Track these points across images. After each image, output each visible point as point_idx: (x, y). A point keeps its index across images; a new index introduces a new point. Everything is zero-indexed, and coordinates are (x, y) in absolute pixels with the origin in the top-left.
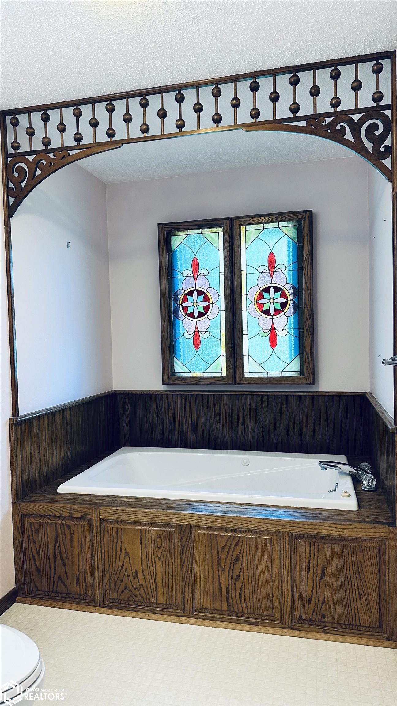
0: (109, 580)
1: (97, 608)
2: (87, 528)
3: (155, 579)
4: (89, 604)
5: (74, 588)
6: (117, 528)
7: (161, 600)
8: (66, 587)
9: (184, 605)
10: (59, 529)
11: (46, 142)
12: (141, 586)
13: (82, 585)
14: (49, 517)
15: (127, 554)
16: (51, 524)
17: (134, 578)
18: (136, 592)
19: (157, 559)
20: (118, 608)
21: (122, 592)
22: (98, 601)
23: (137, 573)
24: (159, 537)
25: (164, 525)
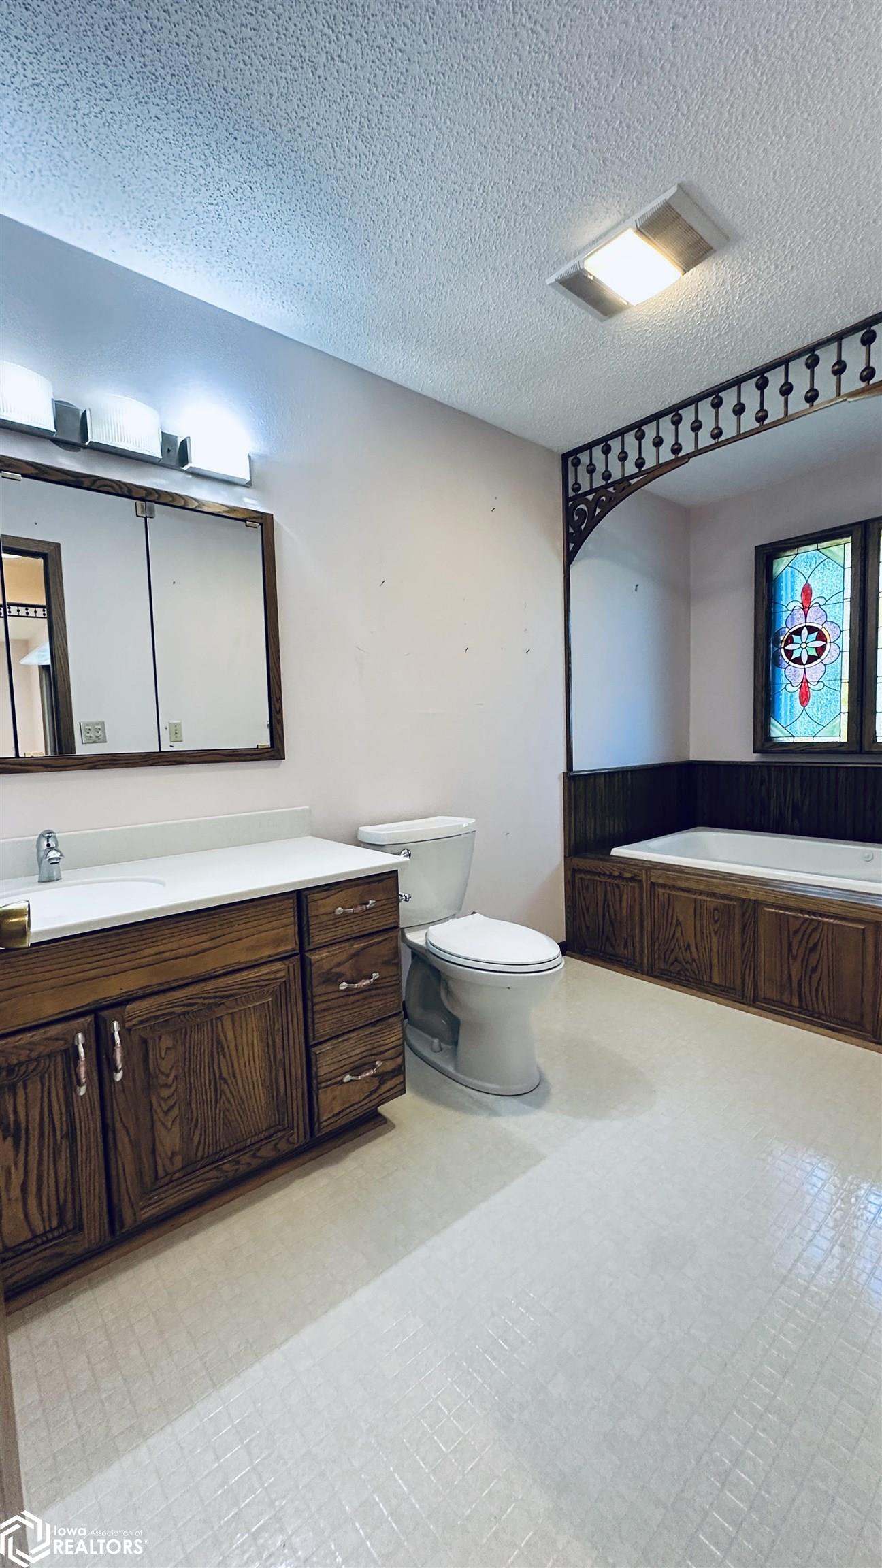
0: (659, 949)
1: (645, 976)
2: (637, 891)
3: (710, 957)
4: (636, 971)
5: (621, 951)
6: (669, 895)
7: (716, 980)
8: (614, 949)
9: (743, 991)
10: (608, 888)
11: (607, 476)
12: (694, 960)
13: (630, 949)
14: (599, 874)
15: (678, 923)
16: (601, 882)
17: (686, 950)
18: (688, 966)
19: (713, 934)
20: (668, 980)
21: (672, 964)
22: (646, 969)
23: (689, 946)
24: (715, 909)
25: (723, 897)
